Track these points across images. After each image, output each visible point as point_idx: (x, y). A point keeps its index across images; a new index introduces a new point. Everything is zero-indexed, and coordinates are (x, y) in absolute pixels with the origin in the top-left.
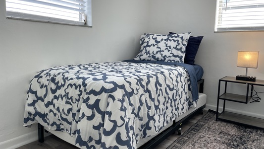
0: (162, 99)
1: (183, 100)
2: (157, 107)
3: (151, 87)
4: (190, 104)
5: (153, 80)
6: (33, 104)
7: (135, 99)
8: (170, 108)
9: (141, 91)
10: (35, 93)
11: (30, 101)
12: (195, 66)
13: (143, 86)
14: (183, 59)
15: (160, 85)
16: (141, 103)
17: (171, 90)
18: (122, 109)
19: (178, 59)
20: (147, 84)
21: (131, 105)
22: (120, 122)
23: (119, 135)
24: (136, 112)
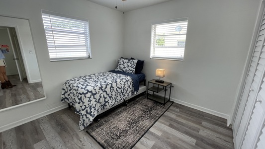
0: (114, 93)
1: (128, 92)
2: (110, 97)
3: (108, 90)
4: (133, 93)
5: (109, 87)
7: (97, 96)
8: (120, 96)
9: (101, 92)
12: (139, 75)
13: (102, 90)
15: (113, 88)
16: (100, 97)
17: (119, 88)
18: (89, 101)
19: (132, 72)
20: (105, 88)
21: (94, 98)
22: (87, 106)
23: (87, 110)
24: (97, 101)
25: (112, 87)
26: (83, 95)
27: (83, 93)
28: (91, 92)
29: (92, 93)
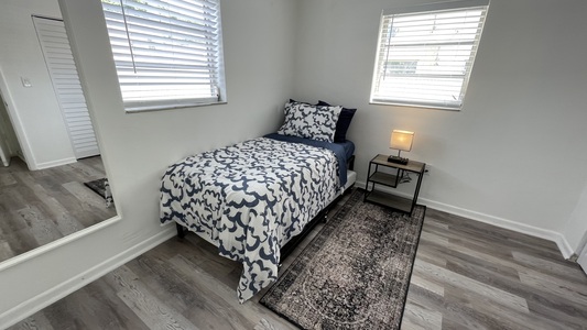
0: (307, 196)
1: (329, 189)
2: (301, 207)
3: (296, 188)
4: (337, 190)
5: (297, 180)
6: (168, 204)
7: (278, 208)
8: (315, 202)
9: (285, 195)
10: (169, 191)
11: (165, 201)
12: (346, 145)
13: (286, 190)
14: (333, 137)
15: (306, 182)
16: (285, 209)
17: (317, 183)
18: (264, 224)
19: (327, 137)
20: (291, 186)
21: (274, 214)
22: (262, 238)
23: (262, 249)
24: (279, 220)
25: (303, 180)
26: (245, 210)
27: (244, 203)
28: (265, 198)
29: (268, 201)
